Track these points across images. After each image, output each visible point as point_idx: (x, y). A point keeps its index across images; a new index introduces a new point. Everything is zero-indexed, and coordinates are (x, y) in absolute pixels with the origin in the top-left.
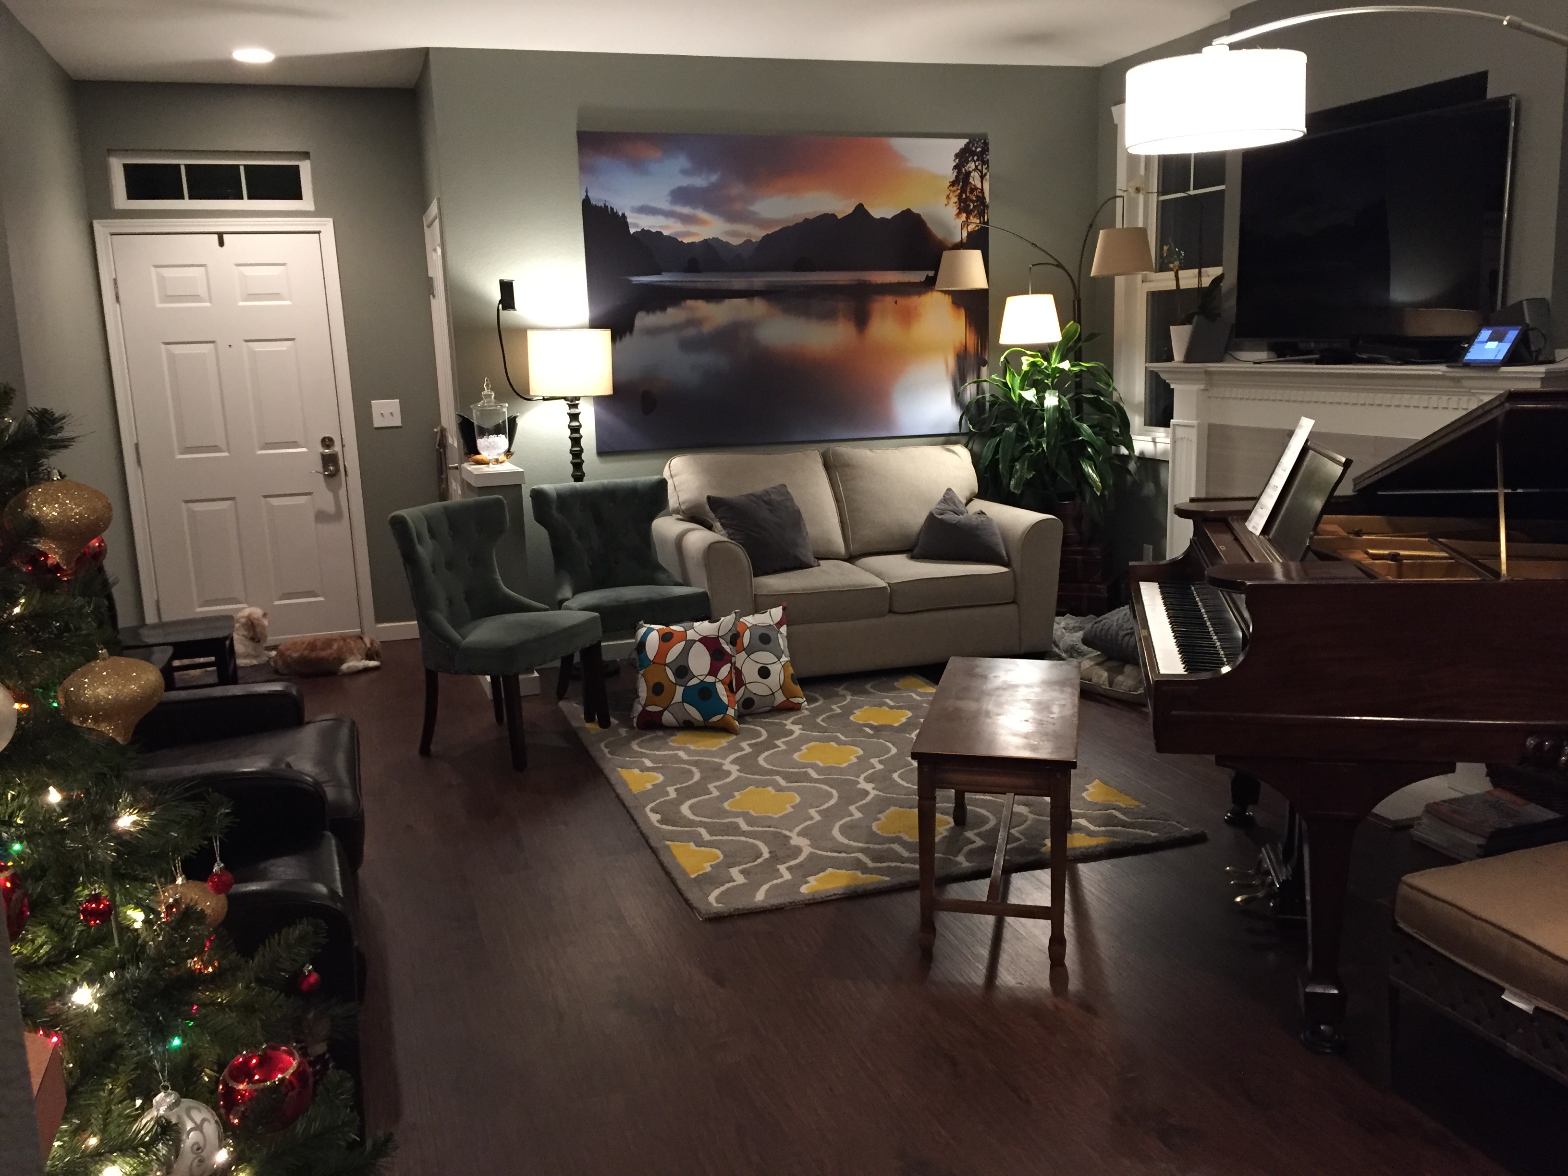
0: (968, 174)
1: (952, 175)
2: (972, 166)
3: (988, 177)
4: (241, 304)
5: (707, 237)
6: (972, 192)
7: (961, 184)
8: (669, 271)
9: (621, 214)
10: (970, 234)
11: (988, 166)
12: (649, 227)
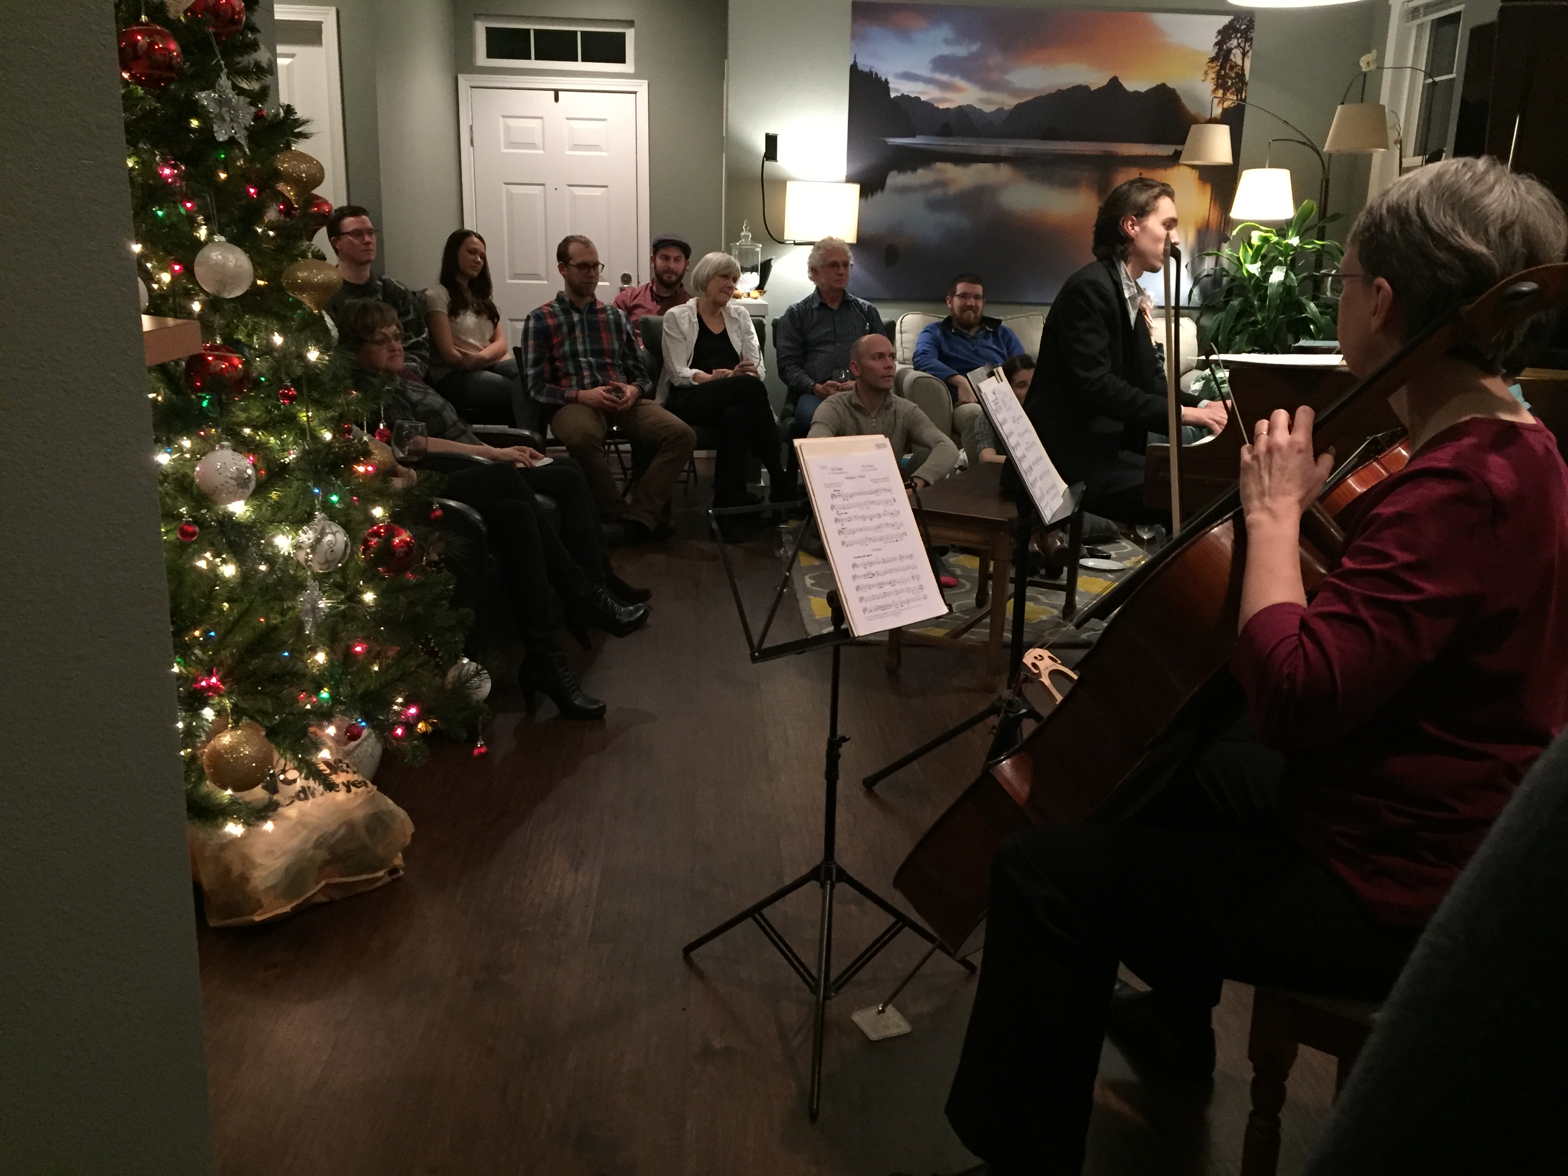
0: (1230, 51)
1: (1212, 51)
2: (1234, 42)
3: (1250, 54)
4: (568, 153)
5: (962, 104)
6: (1232, 68)
7: (1221, 60)
8: (923, 133)
9: (884, 80)
10: (1225, 111)
11: (1251, 44)
12: (909, 92)
